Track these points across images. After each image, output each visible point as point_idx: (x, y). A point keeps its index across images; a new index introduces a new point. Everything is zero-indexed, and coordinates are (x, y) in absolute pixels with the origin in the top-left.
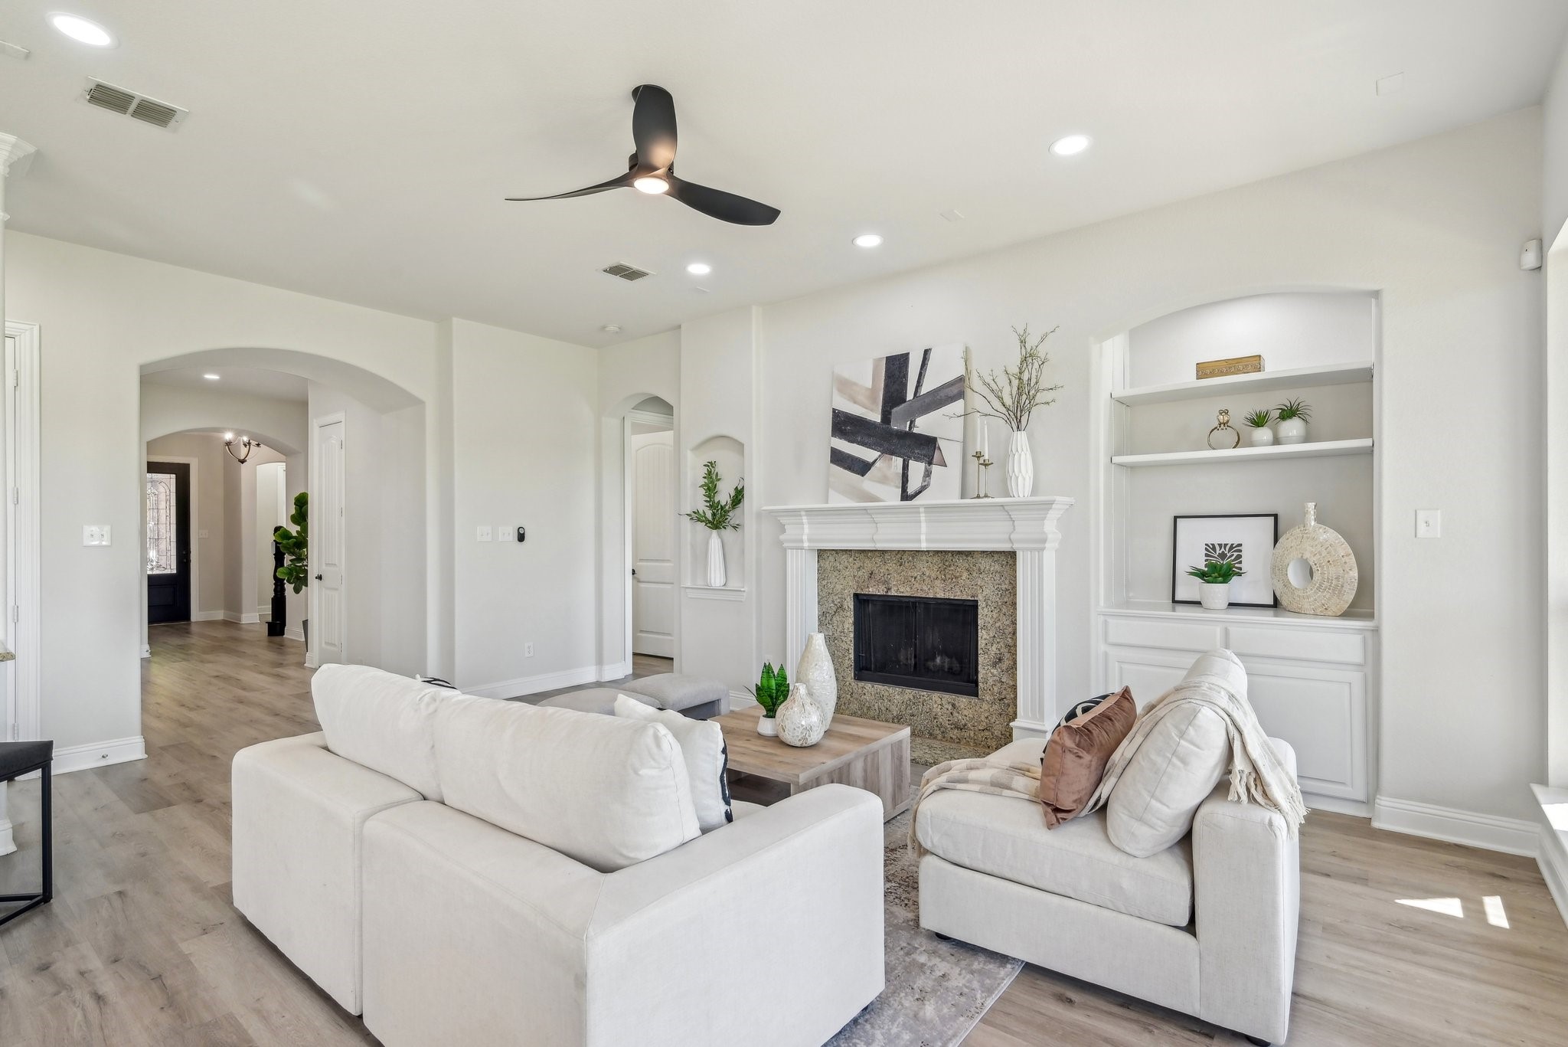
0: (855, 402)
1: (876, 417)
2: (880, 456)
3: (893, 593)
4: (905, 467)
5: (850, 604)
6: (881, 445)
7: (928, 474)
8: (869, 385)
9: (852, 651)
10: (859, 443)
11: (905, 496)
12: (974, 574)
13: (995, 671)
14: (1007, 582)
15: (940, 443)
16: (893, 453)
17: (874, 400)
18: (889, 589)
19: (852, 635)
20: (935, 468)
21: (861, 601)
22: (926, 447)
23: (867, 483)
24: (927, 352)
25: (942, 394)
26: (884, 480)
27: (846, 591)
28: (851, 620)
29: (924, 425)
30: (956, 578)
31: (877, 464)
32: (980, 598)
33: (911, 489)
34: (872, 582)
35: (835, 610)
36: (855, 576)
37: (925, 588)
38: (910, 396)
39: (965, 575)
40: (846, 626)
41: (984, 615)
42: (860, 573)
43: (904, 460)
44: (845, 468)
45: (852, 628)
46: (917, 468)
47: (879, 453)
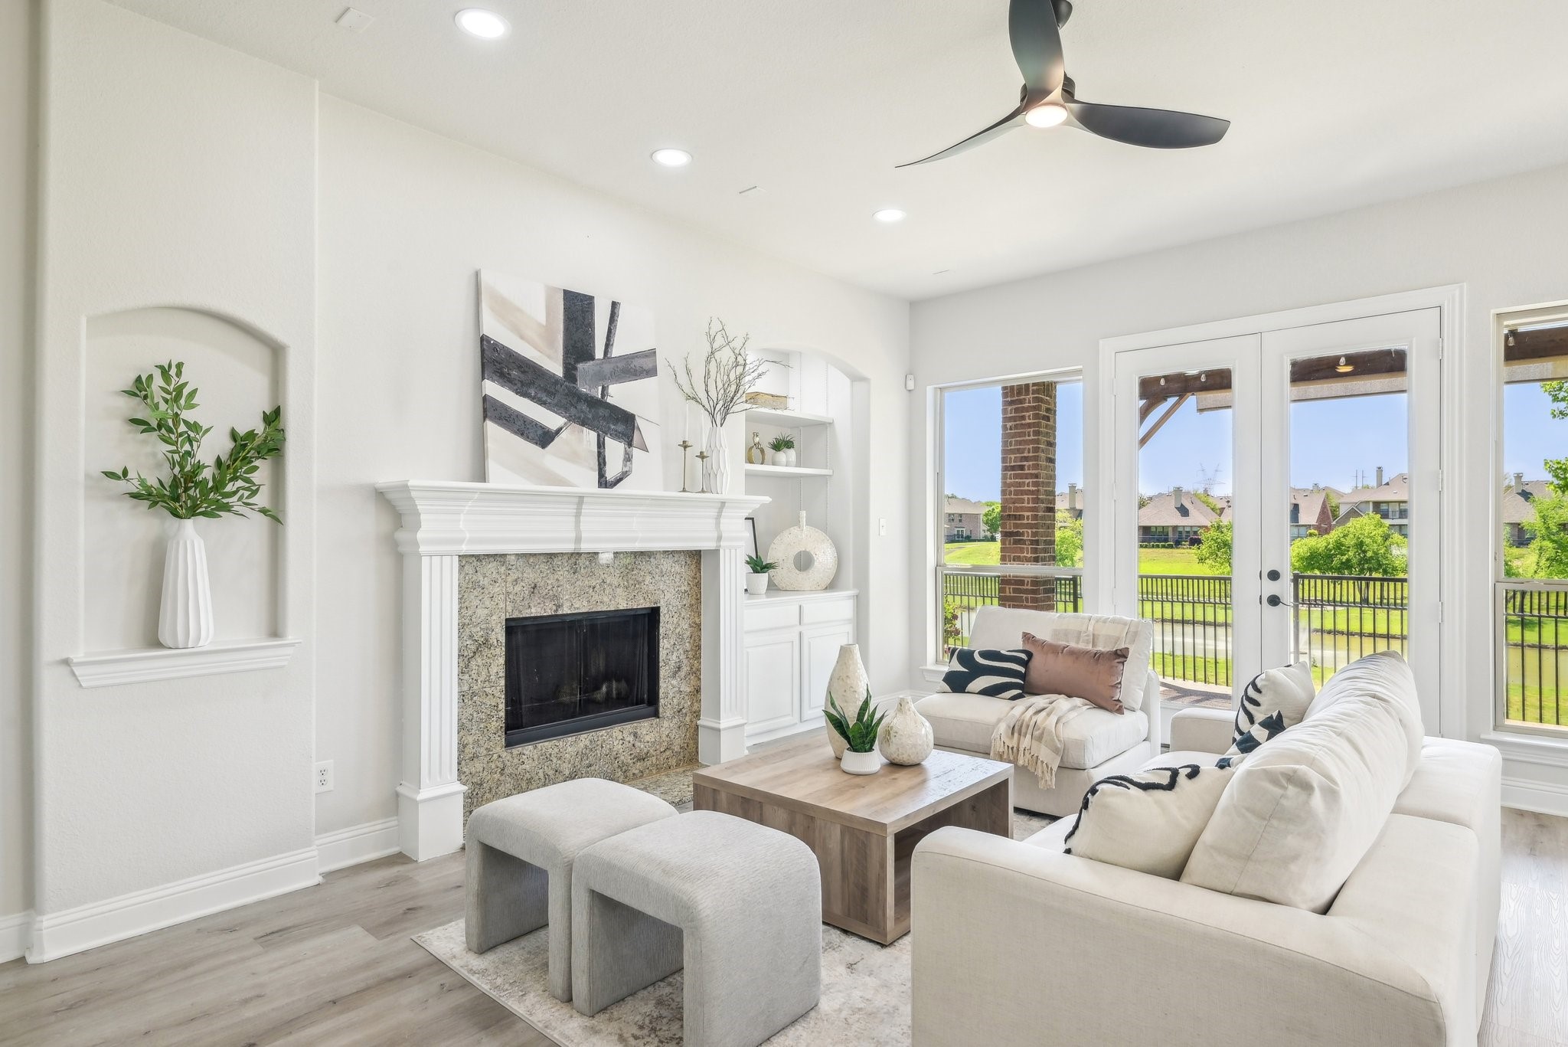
0: (522, 337)
1: (555, 367)
2: (565, 424)
3: (566, 610)
4: (601, 445)
5: (499, 635)
6: (566, 409)
7: (628, 458)
8: (542, 318)
9: (502, 706)
10: (533, 399)
11: (603, 482)
12: (657, 578)
13: (674, 682)
14: (686, 583)
15: (639, 421)
16: (583, 423)
17: (551, 343)
18: (559, 606)
19: (503, 682)
20: (636, 452)
21: (513, 627)
22: (622, 424)
23: (549, 458)
24: (614, 305)
25: (637, 363)
26: (574, 457)
27: (494, 617)
28: (502, 660)
29: (620, 394)
30: (639, 583)
31: (563, 435)
32: (662, 605)
33: (611, 473)
34: (536, 599)
35: (473, 648)
36: (508, 593)
37: (606, 599)
38: (599, 354)
39: (648, 579)
40: (494, 670)
41: (667, 623)
42: (518, 588)
43: (599, 436)
44: (515, 433)
45: (502, 674)
46: (615, 448)
47: (564, 420)
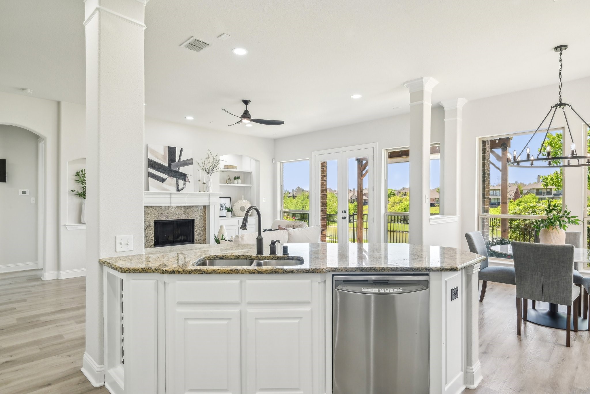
0: (158, 158)
1: (166, 164)
2: (168, 177)
3: (169, 219)
4: (177, 181)
5: (153, 224)
6: (169, 174)
7: (185, 184)
8: (163, 154)
9: (153, 240)
10: (160, 172)
11: (178, 190)
12: (194, 212)
13: (199, 237)
14: (202, 213)
15: (187, 176)
16: (173, 177)
17: (165, 159)
18: (167, 218)
19: (154, 234)
20: (187, 183)
21: (156, 223)
22: (184, 177)
23: (164, 185)
24: (181, 149)
25: (187, 162)
26: (170, 184)
27: (151, 220)
28: (153, 230)
29: (182, 170)
30: (189, 213)
31: (168, 179)
32: (195, 218)
33: (180, 188)
34: (162, 216)
35: (147, 226)
36: (155, 215)
37: (180, 217)
38: (177, 160)
39: (191, 212)
40: (151, 232)
41: (196, 223)
42: (157, 214)
43: (177, 179)
44: (156, 180)
45: (153, 232)
46: (181, 182)
47: (168, 176)
